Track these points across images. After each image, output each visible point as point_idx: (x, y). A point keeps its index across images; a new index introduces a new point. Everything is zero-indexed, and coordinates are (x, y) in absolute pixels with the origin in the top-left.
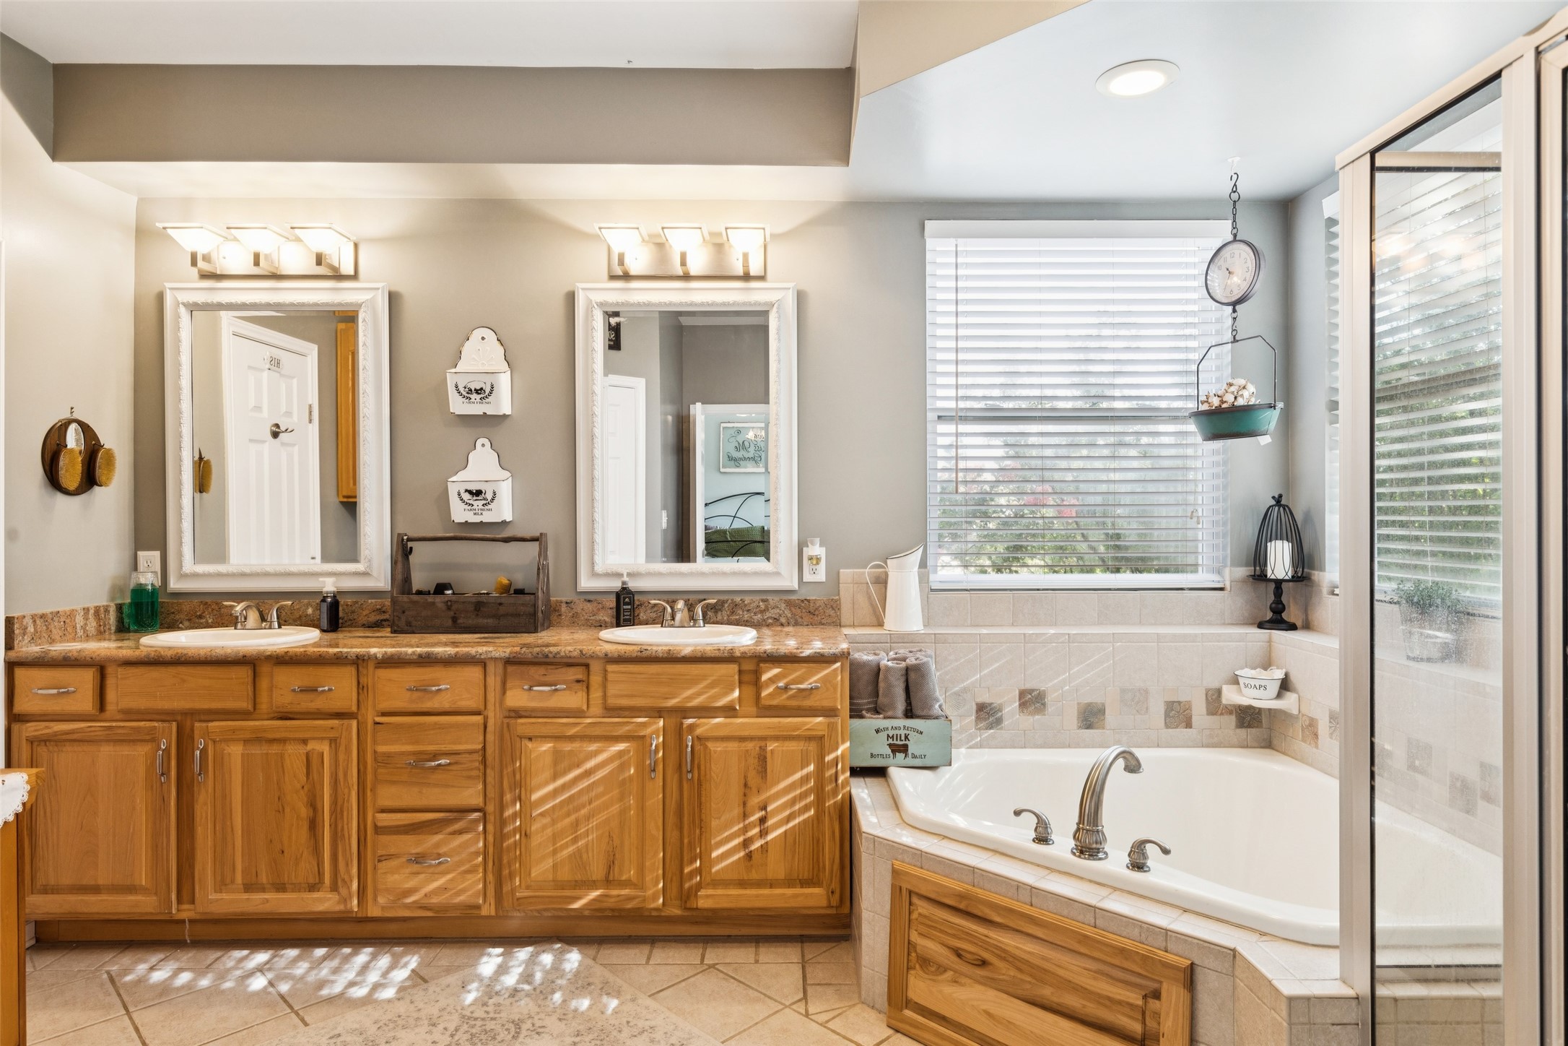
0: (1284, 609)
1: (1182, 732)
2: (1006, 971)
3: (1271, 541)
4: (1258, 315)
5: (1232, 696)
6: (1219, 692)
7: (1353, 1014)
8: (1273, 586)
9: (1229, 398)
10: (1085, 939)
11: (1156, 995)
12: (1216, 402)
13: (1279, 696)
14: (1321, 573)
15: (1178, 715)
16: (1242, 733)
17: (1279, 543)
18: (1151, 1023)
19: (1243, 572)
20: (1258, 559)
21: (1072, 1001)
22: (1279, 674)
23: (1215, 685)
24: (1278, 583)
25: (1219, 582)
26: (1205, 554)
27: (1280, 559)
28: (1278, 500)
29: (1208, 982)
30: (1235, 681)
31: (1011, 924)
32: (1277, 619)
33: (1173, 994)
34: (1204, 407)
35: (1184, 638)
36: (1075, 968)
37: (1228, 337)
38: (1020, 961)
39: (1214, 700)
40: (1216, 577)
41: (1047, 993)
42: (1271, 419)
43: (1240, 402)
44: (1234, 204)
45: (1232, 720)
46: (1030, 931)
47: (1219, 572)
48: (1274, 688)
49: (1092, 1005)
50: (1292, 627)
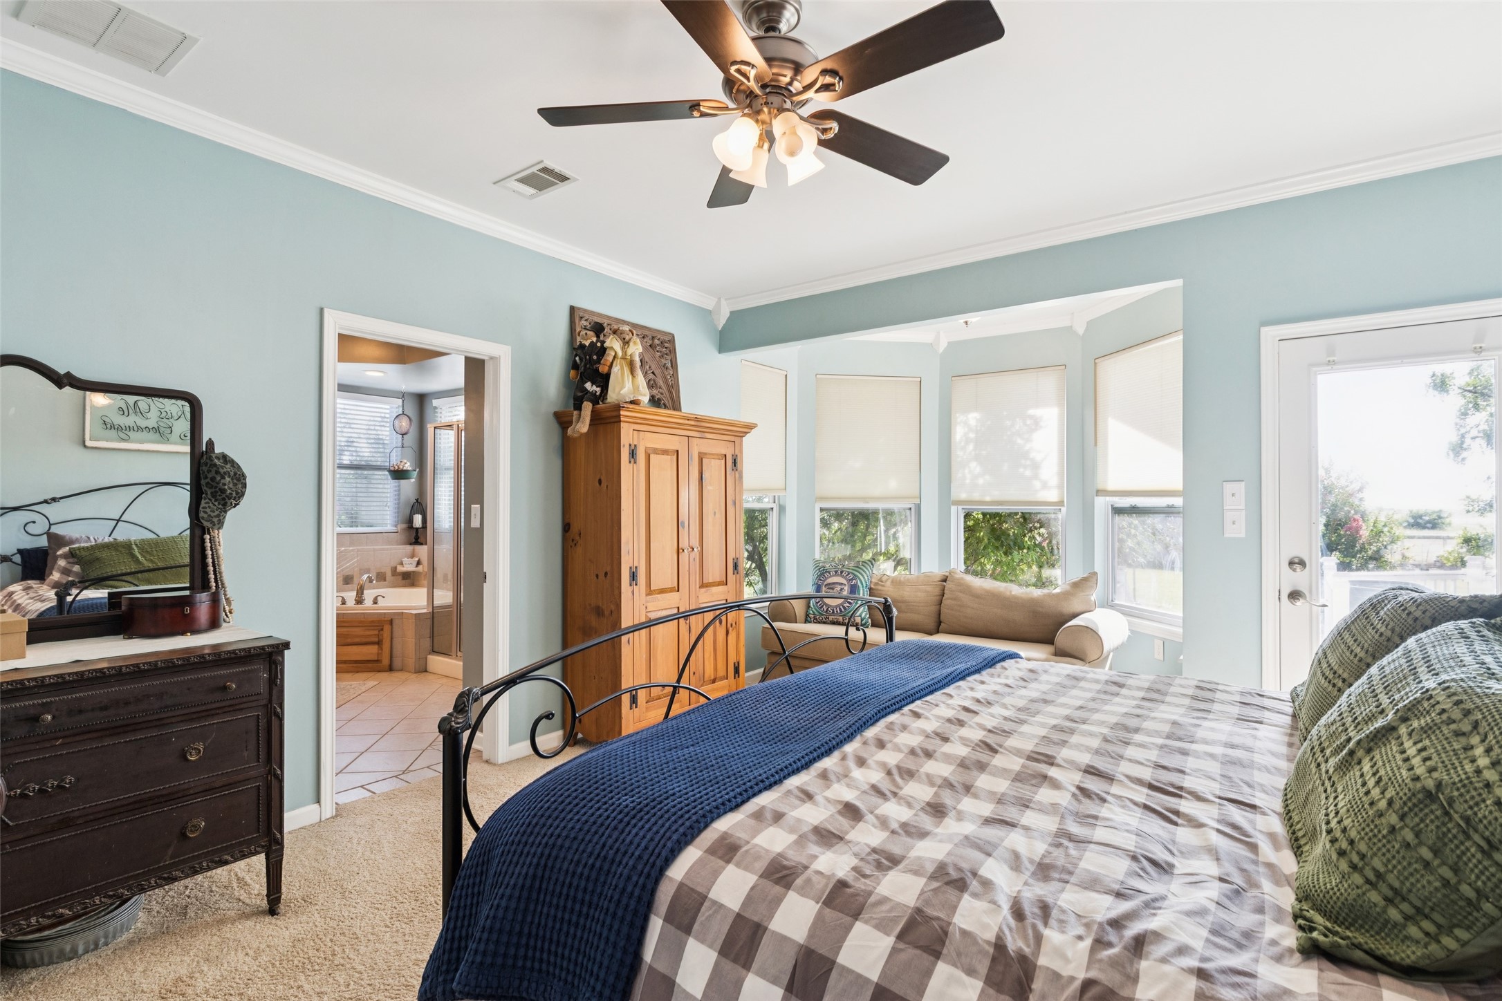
0: (418, 538)
1: (382, 583)
3: (414, 515)
4: (411, 439)
5: (400, 569)
6: (396, 568)
7: (429, 616)
8: (414, 530)
9: (401, 467)
10: (361, 622)
11: (382, 630)
12: (396, 468)
13: (417, 567)
15: (381, 577)
16: (404, 581)
17: (417, 515)
18: (380, 637)
19: (404, 526)
20: (410, 521)
21: (357, 640)
22: (417, 559)
23: (395, 565)
24: (417, 529)
25: (395, 530)
27: (417, 521)
28: (417, 500)
29: (396, 622)
30: (402, 564)
32: (415, 542)
33: (387, 628)
34: (392, 469)
35: (383, 549)
37: (400, 445)
39: (394, 570)
40: (394, 528)
41: (349, 640)
42: (415, 474)
43: (405, 468)
44: (403, 395)
45: (400, 577)
47: (396, 526)
48: (415, 564)
50: (422, 544)
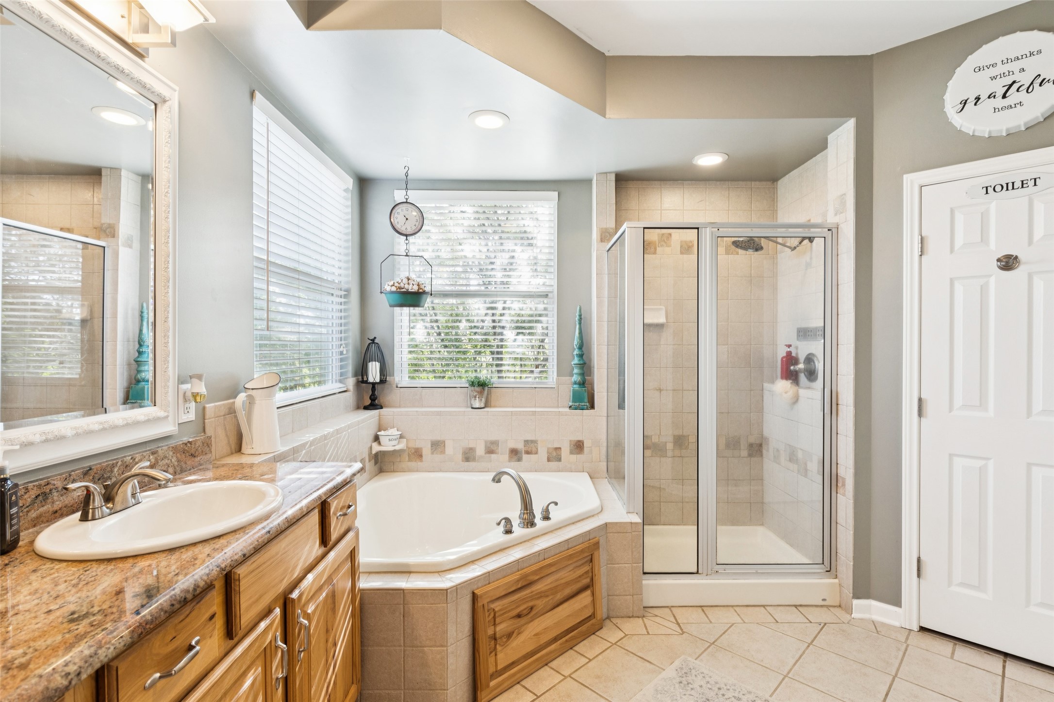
0: (376, 398)
2: (540, 604)
3: (370, 362)
8: (371, 386)
11: (592, 561)
14: (392, 377)
17: (374, 363)
18: (591, 575)
19: (355, 380)
20: (363, 372)
24: (374, 384)
25: (344, 387)
26: (334, 370)
27: (374, 372)
29: (601, 542)
31: (542, 575)
32: (374, 405)
33: (597, 555)
36: (566, 575)
38: (547, 592)
40: (341, 385)
46: (550, 572)
47: (344, 382)
49: (573, 586)
50: (380, 407)
